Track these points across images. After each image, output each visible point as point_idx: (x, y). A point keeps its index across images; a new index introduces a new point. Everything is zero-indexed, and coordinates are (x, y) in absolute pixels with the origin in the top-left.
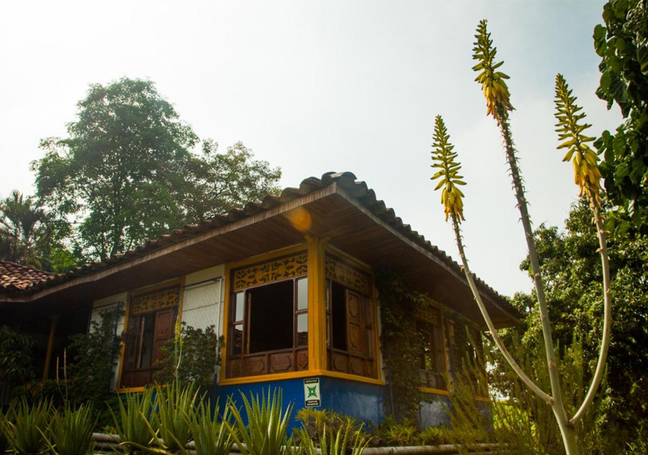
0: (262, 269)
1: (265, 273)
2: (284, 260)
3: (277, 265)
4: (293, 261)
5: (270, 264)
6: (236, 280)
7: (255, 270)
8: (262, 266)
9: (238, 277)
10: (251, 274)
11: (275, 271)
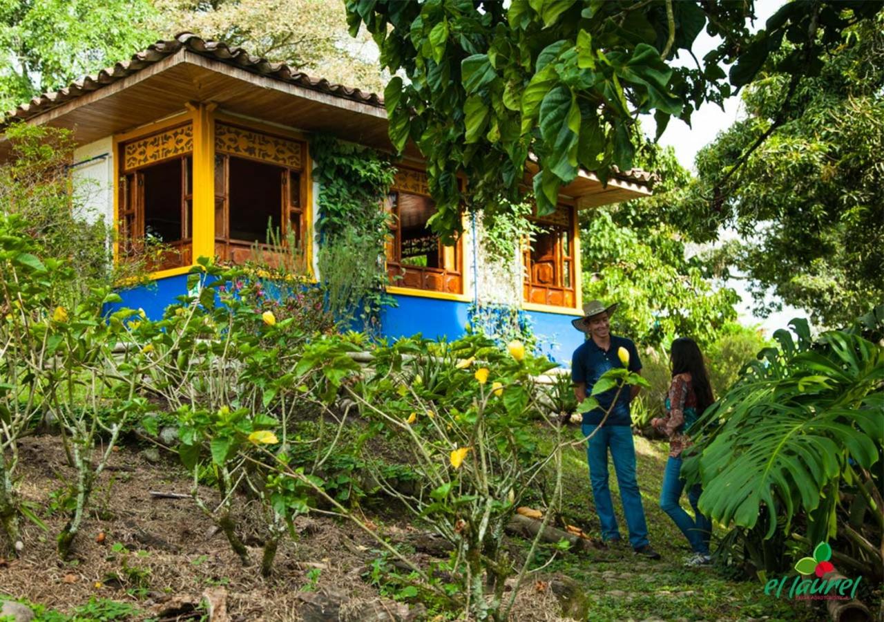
0: (152, 143)
1: (156, 149)
2: (174, 132)
3: (167, 138)
4: (182, 133)
5: (160, 136)
6: (127, 157)
7: (145, 145)
8: (151, 139)
9: (129, 153)
10: (141, 149)
11: (165, 146)
